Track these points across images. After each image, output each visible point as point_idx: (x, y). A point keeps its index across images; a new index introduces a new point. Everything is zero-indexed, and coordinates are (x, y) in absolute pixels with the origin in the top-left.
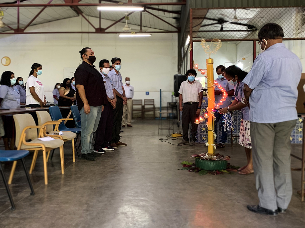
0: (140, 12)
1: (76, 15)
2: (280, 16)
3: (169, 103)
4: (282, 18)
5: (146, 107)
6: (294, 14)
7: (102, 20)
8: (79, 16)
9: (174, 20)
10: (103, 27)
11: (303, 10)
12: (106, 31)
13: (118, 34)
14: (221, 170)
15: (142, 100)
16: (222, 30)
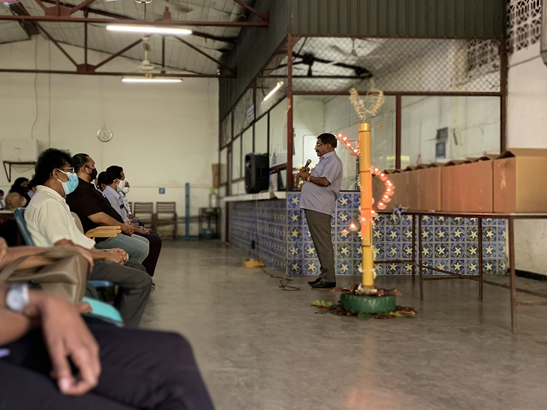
0: (161, 37)
1: (25, 38)
2: (423, 53)
3: (203, 210)
4: (426, 56)
5: (161, 216)
6: (451, 50)
7: (89, 51)
8: (30, 39)
9: (219, 54)
10: (90, 62)
11: (469, 44)
12: (97, 70)
13: (119, 77)
14: (389, 312)
15: (152, 203)
16: (310, 75)
